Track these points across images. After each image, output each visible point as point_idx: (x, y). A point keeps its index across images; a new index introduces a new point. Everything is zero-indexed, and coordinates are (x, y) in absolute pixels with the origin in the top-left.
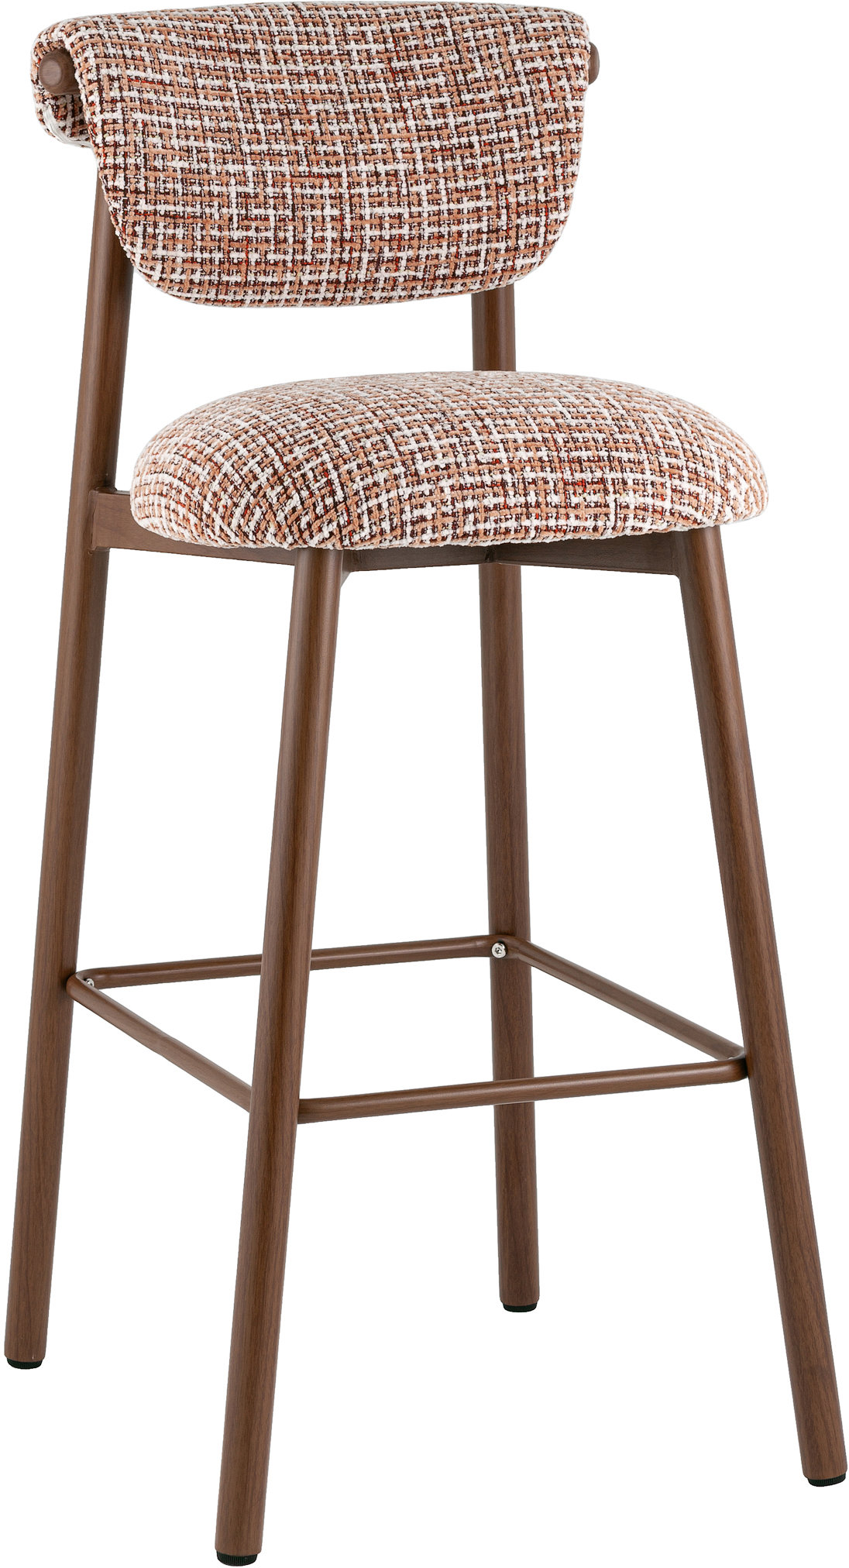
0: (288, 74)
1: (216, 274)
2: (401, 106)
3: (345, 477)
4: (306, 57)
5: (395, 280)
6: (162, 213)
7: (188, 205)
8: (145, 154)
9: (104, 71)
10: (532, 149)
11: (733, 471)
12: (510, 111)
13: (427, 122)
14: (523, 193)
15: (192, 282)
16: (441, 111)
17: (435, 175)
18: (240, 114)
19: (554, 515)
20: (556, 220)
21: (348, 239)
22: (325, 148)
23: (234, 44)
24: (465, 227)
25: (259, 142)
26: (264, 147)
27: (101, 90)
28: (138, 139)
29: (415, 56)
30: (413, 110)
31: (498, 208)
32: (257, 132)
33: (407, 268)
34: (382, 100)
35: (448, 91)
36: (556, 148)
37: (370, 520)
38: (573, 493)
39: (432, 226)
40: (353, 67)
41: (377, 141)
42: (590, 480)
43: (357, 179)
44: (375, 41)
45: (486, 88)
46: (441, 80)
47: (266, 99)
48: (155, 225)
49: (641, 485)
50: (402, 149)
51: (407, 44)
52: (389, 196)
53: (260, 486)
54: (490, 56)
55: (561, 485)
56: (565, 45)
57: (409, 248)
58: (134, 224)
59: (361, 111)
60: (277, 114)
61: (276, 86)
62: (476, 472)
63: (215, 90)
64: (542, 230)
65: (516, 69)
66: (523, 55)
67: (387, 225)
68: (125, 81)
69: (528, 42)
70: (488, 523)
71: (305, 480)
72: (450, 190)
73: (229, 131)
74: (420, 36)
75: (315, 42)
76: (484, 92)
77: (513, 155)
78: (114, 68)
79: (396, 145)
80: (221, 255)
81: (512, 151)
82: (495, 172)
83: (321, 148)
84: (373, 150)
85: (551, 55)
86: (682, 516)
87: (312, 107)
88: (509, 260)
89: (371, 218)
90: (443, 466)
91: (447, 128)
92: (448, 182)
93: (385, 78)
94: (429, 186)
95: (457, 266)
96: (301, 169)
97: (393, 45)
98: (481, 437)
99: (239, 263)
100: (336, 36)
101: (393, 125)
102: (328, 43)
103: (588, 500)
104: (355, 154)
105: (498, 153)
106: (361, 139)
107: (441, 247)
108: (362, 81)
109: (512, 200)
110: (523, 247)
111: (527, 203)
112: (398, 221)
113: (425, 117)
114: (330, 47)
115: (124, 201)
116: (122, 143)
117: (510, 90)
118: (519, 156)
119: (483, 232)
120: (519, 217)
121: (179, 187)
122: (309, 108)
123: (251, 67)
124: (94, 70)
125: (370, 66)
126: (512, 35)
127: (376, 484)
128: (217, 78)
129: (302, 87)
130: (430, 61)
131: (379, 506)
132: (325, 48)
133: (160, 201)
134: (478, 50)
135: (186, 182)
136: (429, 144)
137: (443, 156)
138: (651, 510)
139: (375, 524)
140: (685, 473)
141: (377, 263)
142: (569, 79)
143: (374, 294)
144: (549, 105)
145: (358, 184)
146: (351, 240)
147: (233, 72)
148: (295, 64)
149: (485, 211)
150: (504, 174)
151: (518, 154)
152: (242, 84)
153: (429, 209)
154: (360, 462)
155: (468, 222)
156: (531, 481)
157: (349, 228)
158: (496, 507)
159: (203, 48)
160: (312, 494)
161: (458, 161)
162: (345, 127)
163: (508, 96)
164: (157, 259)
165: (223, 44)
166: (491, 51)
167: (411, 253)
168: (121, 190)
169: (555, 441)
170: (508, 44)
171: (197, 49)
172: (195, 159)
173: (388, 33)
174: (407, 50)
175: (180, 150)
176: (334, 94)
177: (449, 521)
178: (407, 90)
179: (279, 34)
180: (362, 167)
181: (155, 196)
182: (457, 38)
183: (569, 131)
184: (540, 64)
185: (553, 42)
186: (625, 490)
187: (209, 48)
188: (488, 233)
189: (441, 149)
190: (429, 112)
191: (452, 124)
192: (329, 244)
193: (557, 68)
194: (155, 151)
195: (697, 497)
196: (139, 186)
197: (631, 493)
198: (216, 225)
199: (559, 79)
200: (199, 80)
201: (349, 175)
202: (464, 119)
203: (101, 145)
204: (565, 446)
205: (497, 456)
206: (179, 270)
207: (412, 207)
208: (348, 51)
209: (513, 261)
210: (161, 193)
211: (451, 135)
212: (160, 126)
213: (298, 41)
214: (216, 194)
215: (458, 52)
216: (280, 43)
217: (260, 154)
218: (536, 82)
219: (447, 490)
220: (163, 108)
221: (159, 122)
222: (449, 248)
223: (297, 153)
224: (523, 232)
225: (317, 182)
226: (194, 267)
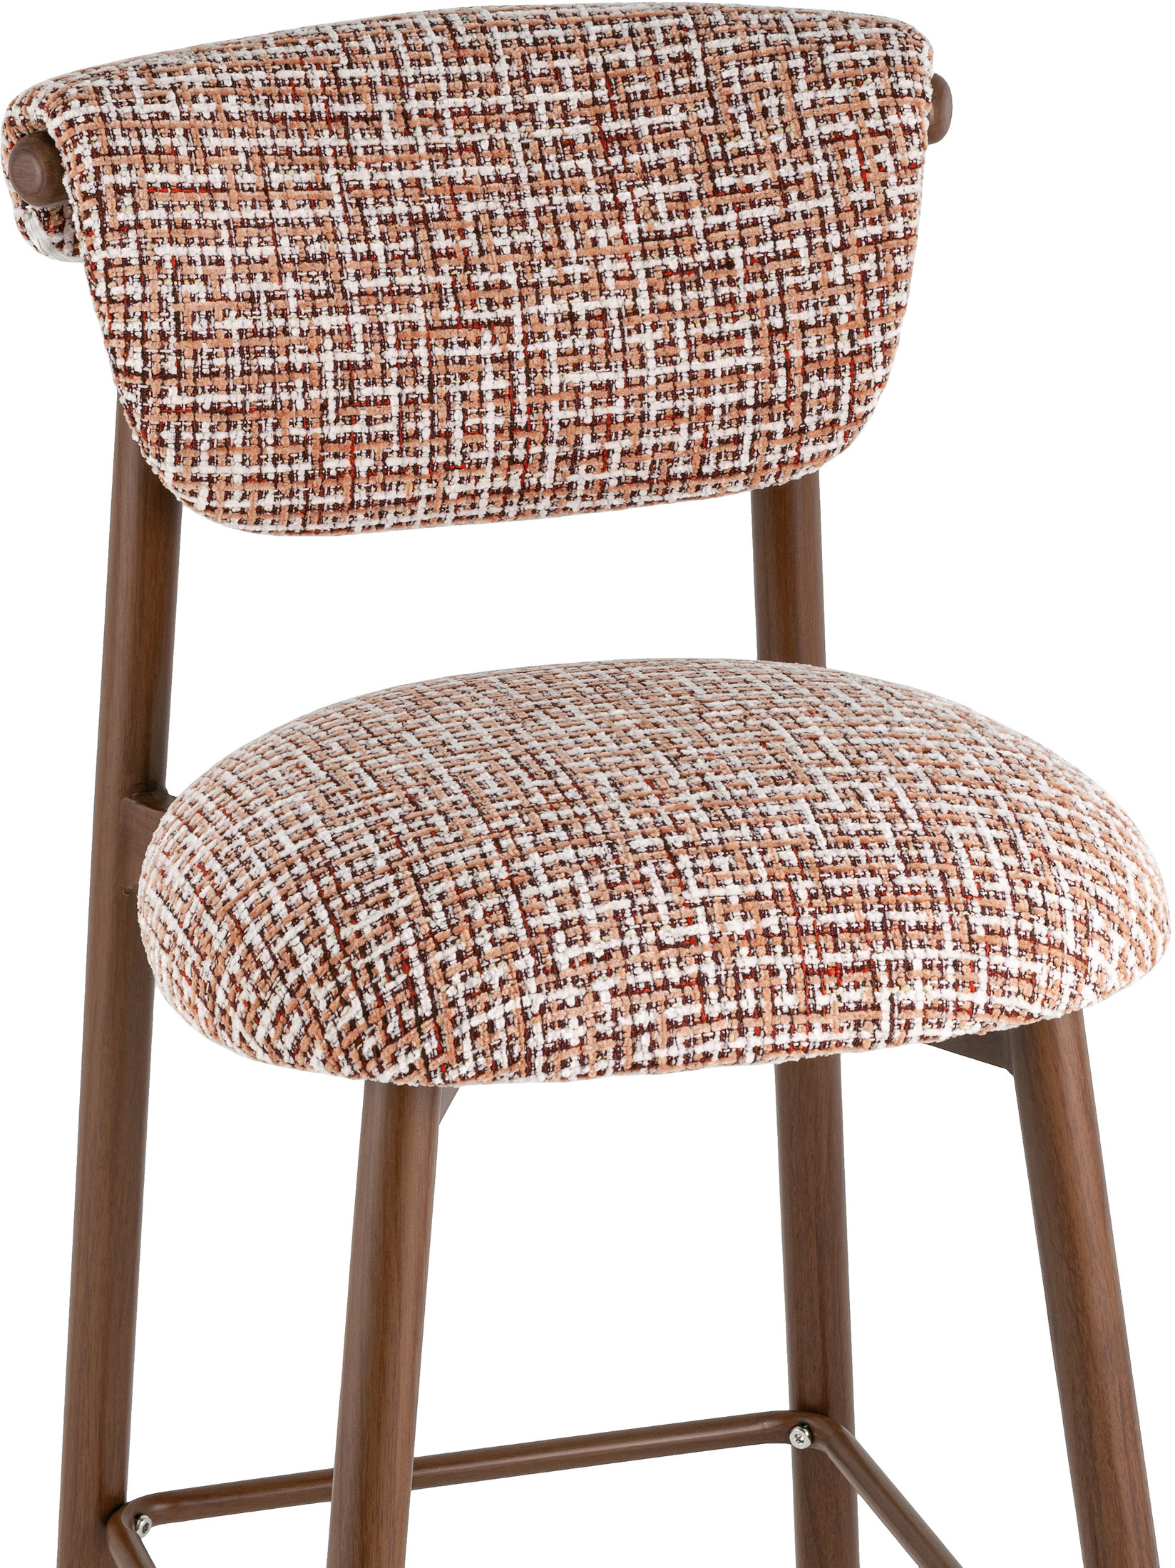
0: (429, 151)
1: (301, 495)
2: (615, 199)
3: (436, 974)
4: (459, 120)
5: (603, 484)
6: (207, 407)
7: (250, 390)
8: (177, 314)
9: (107, 179)
10: (829, 268)
11: (1098, 923)
12: (796, 206)
13: (657, 226)
14: (813, 341)
15: (260, 510)
16: (681, 206)
17: (668, 315)
18: (343, 229)
19: (787, 1027)
20: (868, 383)
21: (523, 425)
22: (485, 277)
23: (337, 104)
24: (718, 399)
25: (375, 274)
26: (383, 281)
27: (102, 211)
28: (164, 290)
29: (641, 111)
30: (636, 205)
31: (772, 366)
32: (371, 256)
33: (622, 465)
34: (583, 189)
35: (695, 171)
36: (869, 266)
37: (474, 1048)
38: (821, 989)
39: (663, 399)
40: (538, 134)
41: (574, 260)
42: (849, 965)
43: (537, 328)
44: (577, 86)
45: (756, 166)
46: (683, 152)
47: (389, 198)
48: (196, 428)
49: (935, 969)
50: (616, 273)
51: (629, 90)
52: (592, 353)
53: (301, 977)
54: (765, 112)
55: (800, 975)
56: (889, 92)
57: (624, 434)
58: (160, 427)
59: (549, 209)
60: (406, 222)
61: (408, 174)
62: (655, 962)
63: (302, 189)
64: (845, 399)
65: (807, 134)
66: (819, 111)
67: (587, 401)
68: (142, 194)
69: (828, 87)
70: (673, 1048)
71: (371, 974)
72: (693, 340)
73: (324, 258)
74: (651, 74)
75: (476, 91)
76: (753, 173)
77: (799, 279)
78: (124, 172)
79: (606, 265)
80: (308, 466)
81: (796, 272)
82: (767, 307)
83: (480, 278)
84: (566, 276)
85: (864, 110)
86: (1007, 1014)
87: (467, 208)
88: (791, 448)
89: (561, 390)
90: (599, 954)
91: (690, 234)
92: (691, 326)
93: (590, 151)
94: (659, 335)
95: (704, 460)
96: (445, 314)
97: (606, 91)
98: (669, 897)
99: (340, 475)
100: (511, 79)
101: (601, 233)
102: (497, 92)
103: (845, 1000)
104: (537, 285)
105: (773, 277)
106: (546, 259)
107: (678, 430)
108: (553, 157)
109: (796, 353)
110: (812, 428)
111: (820, 358)
112: (605, 394)
113: (655, 216)
114: (501, 100)
115: (142, 390)
116: (138, 297)
117: (796, 169)
118: (807, 280)
119: (748, 407)
120: (806, 380)
121: (235, 362)
122: (461, 209)
123: (364, 143)
124: (91, 177)
125: (567, 130)
126: (802, 75)
127: (485, 988)
128: (306, 168)
129: (451, 172)
130: (666, 118)
131: (491, 1025)
132: (492, 101)
133: (203, 388)
134: (746, 100)
135: (248, 352)
136: (659, 262)
137: (682, 283)
138: (951, 1009)
139: (484, 1053)
140: (1013, 941)
141: (573, 460)
142: (893, 150)
143: (570, 504)
144: (859, 195)
145: (541, 335)
146: (528, 428)
147: (335, 155)
148: (441, 133)
149: (750, 372)
150: (783, 310)
151: (806, 277)
152: (348, 175)
153: (658, 371)
154: (462, 946)
155: (723, 391)
156: (747, 971)
157: (524, 408)
158: (686, 1021)
159: (283, 118)
160: (381, 1001)
161: (708, 291)
162: (521, 238)
163: (792, 179)
164: (201, 479)
165: (319, 106)
166: (766, 102)
167: (628, 443)
168: (136, 374)
169: (794, 895)
170: (794, 90)
171: (272, 120)
172: (265, 312)
173: (599, 69)
174: (628, 100)
175: (238, 299)
176: (504, 181)
177: (609, 1046)
178: (627, 170)
179: (416, 82)
180: (548, 306)
181: (195, 381)
182: (712, 78)
183: (891, 236)
184: (846, 126)
185: (868, 88)
186: (907, 979)
187: (294, 115)
188: (755, 407)
189: (680, 271)
190: (661, 207)
191: (699, 229)
192: (491, 436)
193: (873, 133)
194: (193, 306)
195: (1032, 979)
196: (167, 366)
197: (919, 984)
198: (300, 419)
199: (876, 150)
200: (274, 176)
201: (525, 321)
202: (717, 220)
203: (104, 300)
204: (811, 905)
205: (691, 930)
206: (238, 494)
207: (630, 369)
208: (531, 105)
209: (797, 450)
210: (204, 375)
211: (697, 247)
212: (203, 264)
213: (448, 91)
214: (299, 367)
215: (713, 103)
216: (418, 97)
217: (375, 294)
218: (838, 157)
219: (605, 996)
220: (209, 233)
221: (202, 256)
222: (690, 432)
223: (438, 287)
224: (812, 404)
225: (472, 335)
226: (263, 487)
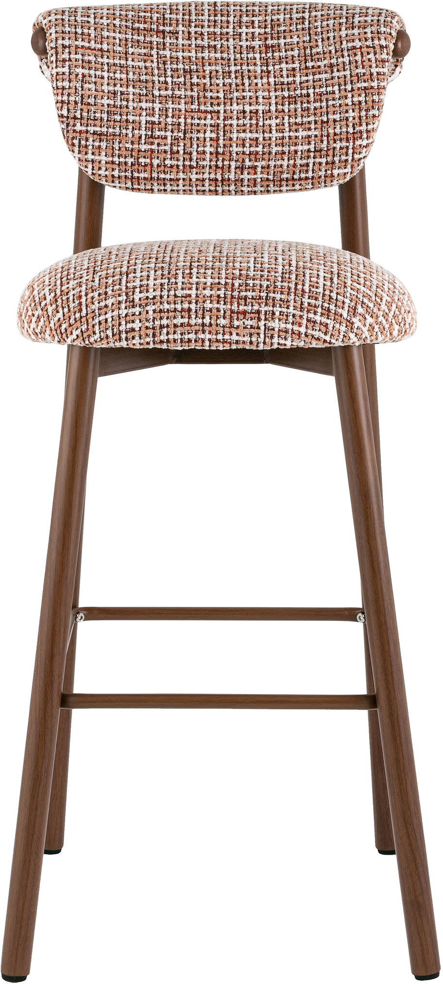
0: (196, 46)
1: (130, 171)
2: (267, 69)
3: (89, 301)
4: (210, 36)
5: (255, 180)
6: (92, 132)
7: (110, 127)
8: (82, 95)
9: (60, 42)
10: (346, 98)
11: (360, 310)
12: (336, 74)
13: (282, 80)
14: (338, 127)
15: (113, 176)
16: (292, 73)
17: (282, 113)
18: (156, 71)
19: (222, 332)
20: (360, 145)
21: (221, 153)
22: (211, 94)
23: (162, 26)
24: (300, 148)
25: (166, 89)
26: (170, 92)
27: (57, 54)
28: (78, 85)
29: (282, 37)
30: (275, 72)
31: (322, 136)
32: (166, 83)
33: (262, 173)
34: (255, 64)
35: (299, 60)
36: (362, 99)
37: (100, 329)
38: (237, 319)
39: (278, 146)
40: (241, 43)
41: (247, 90)
42: (250, 311)
43: (230, 115)
44: (259, 27)
45: (323, 59)
46: (296, 53)
47: (177, 62)
48: (87, 140)
49: (285, 316)
50: (263, 96)
51: (279, 29)
52: (251, 126)
53: (46, 304)
54: (328, 38)
55: (228, 313)
56: (376, 32)
57: (262, 160)
58: (73, 138)
59: (240, 71)
60: (182, 71)
61: (186, 54)
62: (172, 302)
63: (141, 55)
64: (350, 151)
65: (342, 47)
66: (348, 38)
67: (248, 145)
68: (73, 49)
69: (353, 29)
70: (175, 335)
71: (68, 301)
72: (291, 124)
73: (147, 81)
74: (288, 24)
75: (219, 26)
76: (321, 61)
77: (334, 102)
78: (67, 40)
79: (260, 94)
80: (132, 160)
81: (334, 99)
82: (321, 113)
83: (209, 94)
84: (243, 96)
85: (365, 38)
86: (315, 338)
87: (208, 68)
88: (329, 170)
89: (237, 139)
90: (151, 297)
91: (294, 83)
92: (291, 118)
93: (260, 51)
94: (278, 121)
95: (294, 173)
96: (193, 107)
97: (270, 29)
98: (183, 280)
99: (146, 165)
100: (234, 23)
101: (259, 81)
102: (228, 27)
103: (246, 324)
104: (231, 99)
105: (325, 101)
106: (236, 89)
107: (284, 160)
108: (245, 52)
109: (331, 131)
110: (337, 162)
111: (341, 134)
112: (255, 143)
113: (282, 76)
114: (228, 30)
115: (67, 123)
116: (67, 87)
117: (337, 60)
118: (338, 103)
119: (311, 152)
120: (335, 142)
121: (105, 116)
122: (205, 68)
123: (170, 41)
124: (54, 41)
125: (252, 43)
126: (344, 24)
127: (106, 306)
128: (145, 48)
129: (204, 55)
130: (291, 40)
131: (106, 320)
132: (225, 30)
133: (91, 124)
134: (322, 34)
135: (111, 113)
136: (281, 93)
137: (289, 102)
138: (290, 332)
139: (103, 331)
140: (319, 310)
141: (242, 169)
142: (375, 54)
143: (243, 189)
144: (360, 70)
145: (231, 118)
146: (223, 153)
147: (157, 44)
148: (202, 40)
149: (313, 138)
150: (327, 115)
151: (337, 102)
152: (161, 52)
153: (277, 135)
154: (101, 292)
155: (302, 145)
156: (208, 309)
157: (222, 146)
158: (182, 325)
159: (138, 29)
160: (69, 310)
161: (299, 105)
162: (227, 81)
163: (335, 64)
164: (89, 161)
165: (154, 27)
166: (329, 35)
167: (264, 163)
168: (65, 117)
169: (233, 285)
170: (340, 30)
171: (133, 29)
172: (119, 99)
173: (269, 22)
174: (278, 33)
175: (108, 92)
176: (224, 60)
177: (150, 332)
178: (273, 59)
179: (196, 21)
180: (235, 107)
181: (87, 121)
182: (311, 26)
183: (372, 88)
184: (357, 44)
185: (368, 30)
186: (272, 319)
187: (143, 29)
188: (314, 152)
189: (289, 97)
190: (285, 73)
191: (298, 82)
192: (208, 156)
193: (368, 47)
194: (89, 93)
195: (326, 325)
196: (76, 114)
197: (277, 321)
198: (130, 141)
199: (368, 53)
200: (130, 49)
201: (225, 112)
202: (306, 78)
203: (55, 88)
204: (239, 289)
205: (188, 292)
206: (104, 169)
207: (265, 134)
208: (240, 33)
209: (331, 171)
210: (91, 119)
211: (296, 88)
212: (95, 77)
213: (208, 26)
214: (131, 121)
215: (310, 35)
216: (195, 27)
217: (166, 97)
218: (353, 56)
219: (151, 313)
220: (99, 66)
221: (95, 74)
222: (289, 161)
223: (192, 97)
224: (337, 152)
225: (203, 116)
226: (114, 166)
